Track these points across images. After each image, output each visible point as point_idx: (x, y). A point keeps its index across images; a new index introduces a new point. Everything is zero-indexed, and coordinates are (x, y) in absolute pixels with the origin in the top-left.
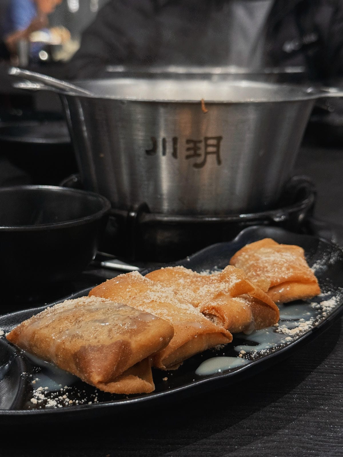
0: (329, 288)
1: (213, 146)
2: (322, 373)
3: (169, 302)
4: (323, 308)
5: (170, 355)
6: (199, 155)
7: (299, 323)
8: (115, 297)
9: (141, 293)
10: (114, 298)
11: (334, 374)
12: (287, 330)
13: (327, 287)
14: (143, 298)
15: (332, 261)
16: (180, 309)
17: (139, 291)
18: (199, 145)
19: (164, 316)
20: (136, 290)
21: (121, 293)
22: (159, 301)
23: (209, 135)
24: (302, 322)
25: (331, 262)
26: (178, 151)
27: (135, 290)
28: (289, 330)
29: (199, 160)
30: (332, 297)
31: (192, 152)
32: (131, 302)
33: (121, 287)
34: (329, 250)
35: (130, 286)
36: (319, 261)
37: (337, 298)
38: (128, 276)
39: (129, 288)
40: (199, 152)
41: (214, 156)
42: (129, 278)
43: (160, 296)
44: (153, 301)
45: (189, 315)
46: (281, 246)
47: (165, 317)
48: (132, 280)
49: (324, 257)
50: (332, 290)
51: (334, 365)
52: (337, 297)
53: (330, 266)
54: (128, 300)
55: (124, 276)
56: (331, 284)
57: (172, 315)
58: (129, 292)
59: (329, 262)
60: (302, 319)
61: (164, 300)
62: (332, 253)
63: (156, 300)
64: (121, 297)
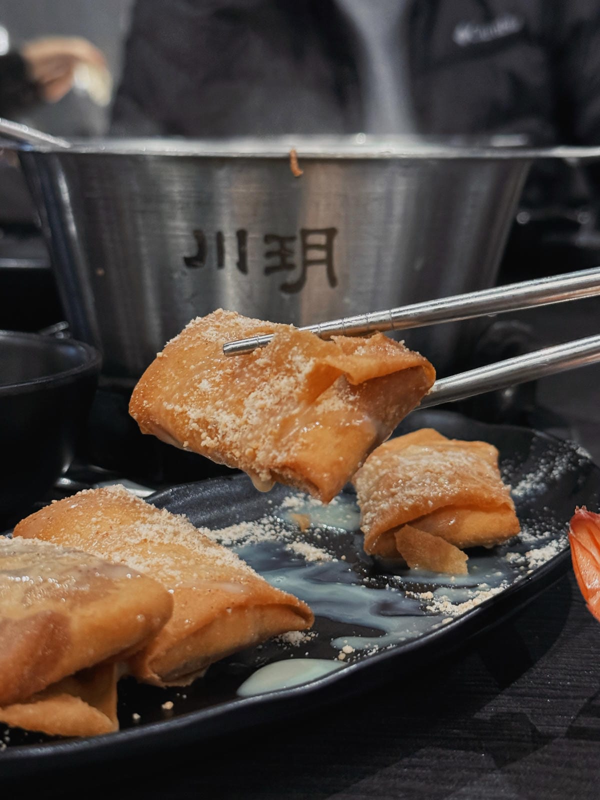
0: (547, 526)
1: (318, 247)
2: (522, 695)
3: (179, 543)
4: (529, 563)
5: (168, 651)
6: (291, 267)
7: (477, 592)
8: (66, 534)
9: (121, 527)
10: (64, 538)
11: (549, 698)
12: (450, 605)
13: (543, 524)
14: (125, 534)
15: (556, 473)
16: (204, 556)
17: (119, 523)
18: (288, 245)
19: (164, 569)
20: (113, 520)
21: (78, 527)
22: (159, 540)
23: (310, 225)
24: (484, 590)
25: (554, 476)
26: (249, 258)
27: (110, 520)
28: (454, 606)
29: (292, 277)
30: (550, 542)
31: (276, 261)
32: (99, 544)
33: (81, 514)
34: (551, 453)
35: (100, 512)
36: (531, 475)
37: (561, 543)
38: (100, 494)
39: (98, 517)
40: (289, 260)
41: (322, 269)
42: (101, 497)
43: (163, 532)
44: (145, 540)
45: (220, 569)
46: (453, 442)
47: (167, 571)
48: (105, 500)
49: (541, 467)
50: (553, 528)
51: (549, 680)
52: (560, 540)
53: (551, 484)
54: (92, 539)
55: (91, 493)
56: (552, 518)
57: (183, 568)
58: (96, 523)
59: (552, 476)
60: (485, 585)
61: (170, 540)
62: (557, 459)
63: (153, 538)
64: (79, 535)
